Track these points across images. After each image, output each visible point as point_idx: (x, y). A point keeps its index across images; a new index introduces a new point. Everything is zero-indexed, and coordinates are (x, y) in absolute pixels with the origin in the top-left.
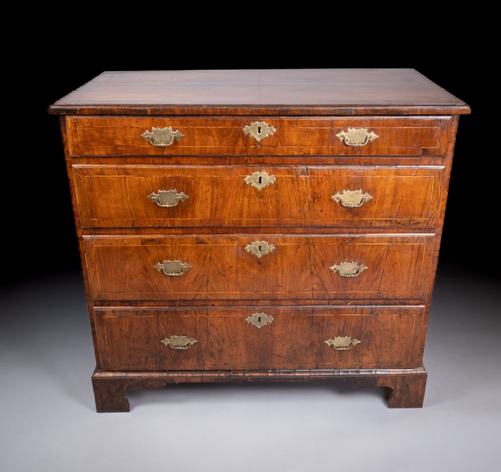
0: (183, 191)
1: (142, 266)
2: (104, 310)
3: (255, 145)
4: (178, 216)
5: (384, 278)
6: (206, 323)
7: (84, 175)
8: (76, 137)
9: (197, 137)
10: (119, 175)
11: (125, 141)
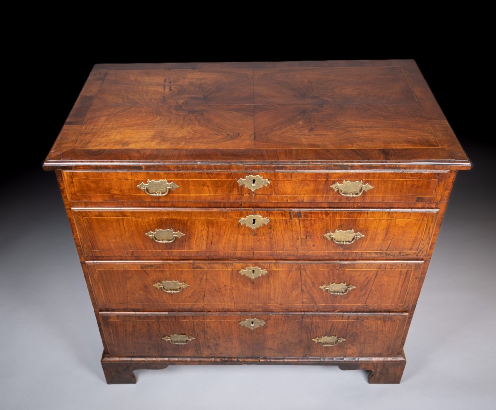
0: (179, 230)
1: (142, 284)
2: (109, 315)
3: (249, 194)
4: (175, 249)
5: (371, 295)
6: (203, 325)
7: (83, 217)
8: (74, 187)
9: (192, 187)
10: (117, 216)
11: (121, 191)
